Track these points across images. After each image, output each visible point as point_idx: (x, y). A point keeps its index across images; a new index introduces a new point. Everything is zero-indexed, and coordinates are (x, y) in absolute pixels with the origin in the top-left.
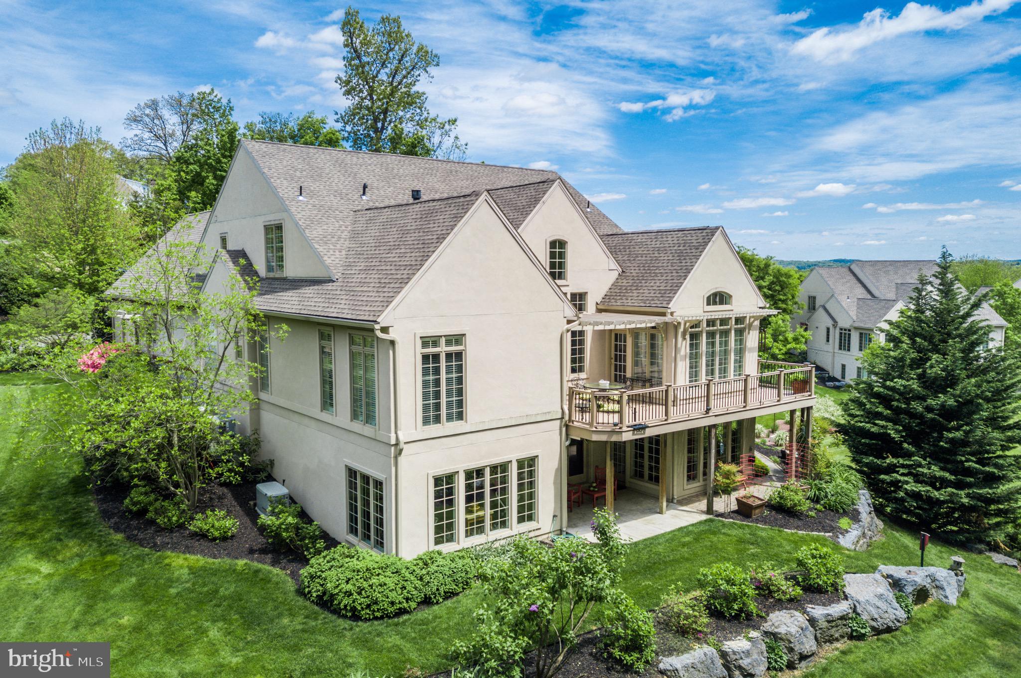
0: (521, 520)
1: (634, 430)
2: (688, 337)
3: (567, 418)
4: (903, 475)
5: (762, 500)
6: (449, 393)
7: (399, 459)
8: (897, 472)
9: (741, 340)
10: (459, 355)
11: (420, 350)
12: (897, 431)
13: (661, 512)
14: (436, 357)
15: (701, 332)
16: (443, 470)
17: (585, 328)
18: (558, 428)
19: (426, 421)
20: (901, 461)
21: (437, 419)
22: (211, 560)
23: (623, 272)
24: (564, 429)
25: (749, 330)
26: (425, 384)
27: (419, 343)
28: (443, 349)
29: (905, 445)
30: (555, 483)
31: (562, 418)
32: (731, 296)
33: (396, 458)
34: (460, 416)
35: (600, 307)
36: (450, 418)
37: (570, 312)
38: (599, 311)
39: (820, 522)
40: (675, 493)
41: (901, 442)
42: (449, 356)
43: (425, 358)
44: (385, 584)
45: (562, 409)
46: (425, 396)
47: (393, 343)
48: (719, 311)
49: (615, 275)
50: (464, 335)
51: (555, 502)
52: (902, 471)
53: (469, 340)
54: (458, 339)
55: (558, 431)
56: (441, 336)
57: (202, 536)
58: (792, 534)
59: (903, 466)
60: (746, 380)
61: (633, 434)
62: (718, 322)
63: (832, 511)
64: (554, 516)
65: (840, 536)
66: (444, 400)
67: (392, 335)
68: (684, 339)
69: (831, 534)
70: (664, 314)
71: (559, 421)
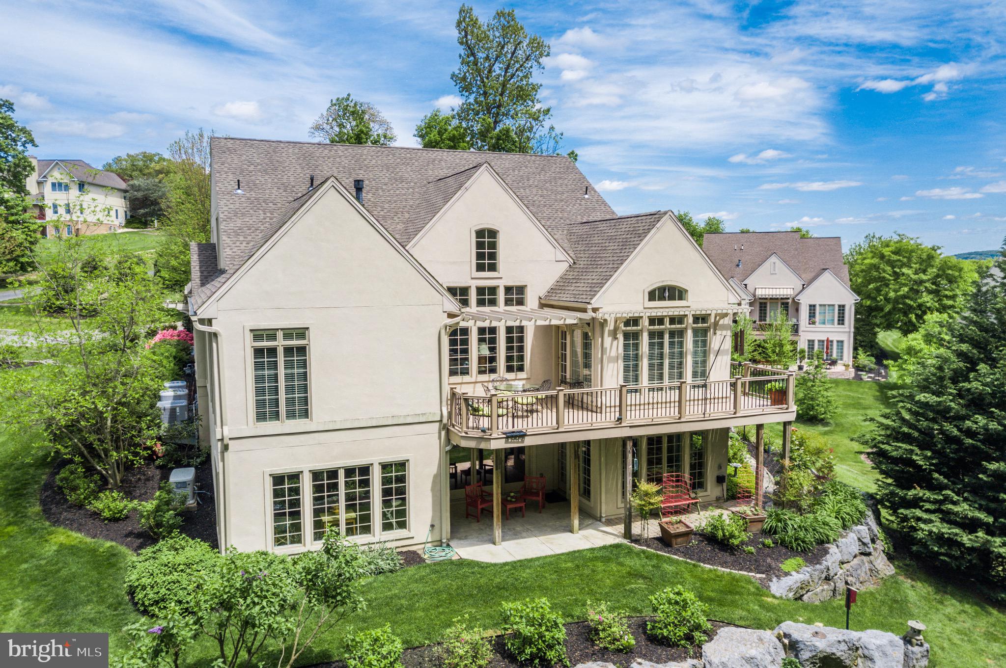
0: (387, 527)
1: (507, 438)
2: (621, 337)
3: (445, 421)
4: (928, 511)
5: (688, 527)
6: (289, 389)
7: (225, 454)
8: (921, 508)
9: (704, 343)
10: (302, 350)
11: (250, 343)
12: (926, 458)
13: (571, 531)
14: (273, 351)
15: (642, 330)
16: (286, 467)
17: (524, 323)
18: (437, 431)
19: (261, 417)
20: (928, 494)
21: (276, 416)
22: (89, 540)
23: (574, 263)
24: (443, 433)
25: (715, 330)
26: (259, 379)
27: (249, 336)
28: (281, 343)
29: (936, 475)
30: (433, 490)
31: (441, 421)
32: (686, 291)
33: (222, 453)
34: (305, 414)
35: (543, 302)
36: (291, 415)
37: (452, 305)
38: (542, 306)
39: (756, 561)
40: (603, 511)
41: (931, 471)
42: (288, 351)
43: (258, 352)
44: (179, 582)
45: (441, 411)
46: (259, 391)
47: (215, 335)
48: (667, 308)
49: (565, 266)
50: (308, 328)
51: (434, 510)
52: (928, 506)
53: (312, 334)
54: (302, 333)
55: (437, 435)
56: (278, 329)
57: (96, 515)
58: (710, 570)
59: (928, 501)
60: (680, 388)
61: (507, 442)
62: (667, 321)
63: (787, 547)
64: (432, 526)
65: (775, 579)
66: (282, 396)
67: (214, 328)
68: (616, 338)
69: (764, 576)
70: (584, 311)
71: (438, 424)
